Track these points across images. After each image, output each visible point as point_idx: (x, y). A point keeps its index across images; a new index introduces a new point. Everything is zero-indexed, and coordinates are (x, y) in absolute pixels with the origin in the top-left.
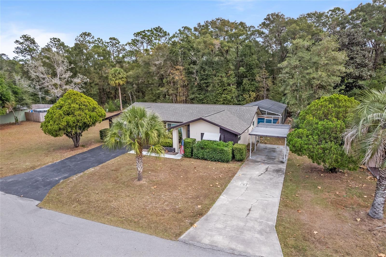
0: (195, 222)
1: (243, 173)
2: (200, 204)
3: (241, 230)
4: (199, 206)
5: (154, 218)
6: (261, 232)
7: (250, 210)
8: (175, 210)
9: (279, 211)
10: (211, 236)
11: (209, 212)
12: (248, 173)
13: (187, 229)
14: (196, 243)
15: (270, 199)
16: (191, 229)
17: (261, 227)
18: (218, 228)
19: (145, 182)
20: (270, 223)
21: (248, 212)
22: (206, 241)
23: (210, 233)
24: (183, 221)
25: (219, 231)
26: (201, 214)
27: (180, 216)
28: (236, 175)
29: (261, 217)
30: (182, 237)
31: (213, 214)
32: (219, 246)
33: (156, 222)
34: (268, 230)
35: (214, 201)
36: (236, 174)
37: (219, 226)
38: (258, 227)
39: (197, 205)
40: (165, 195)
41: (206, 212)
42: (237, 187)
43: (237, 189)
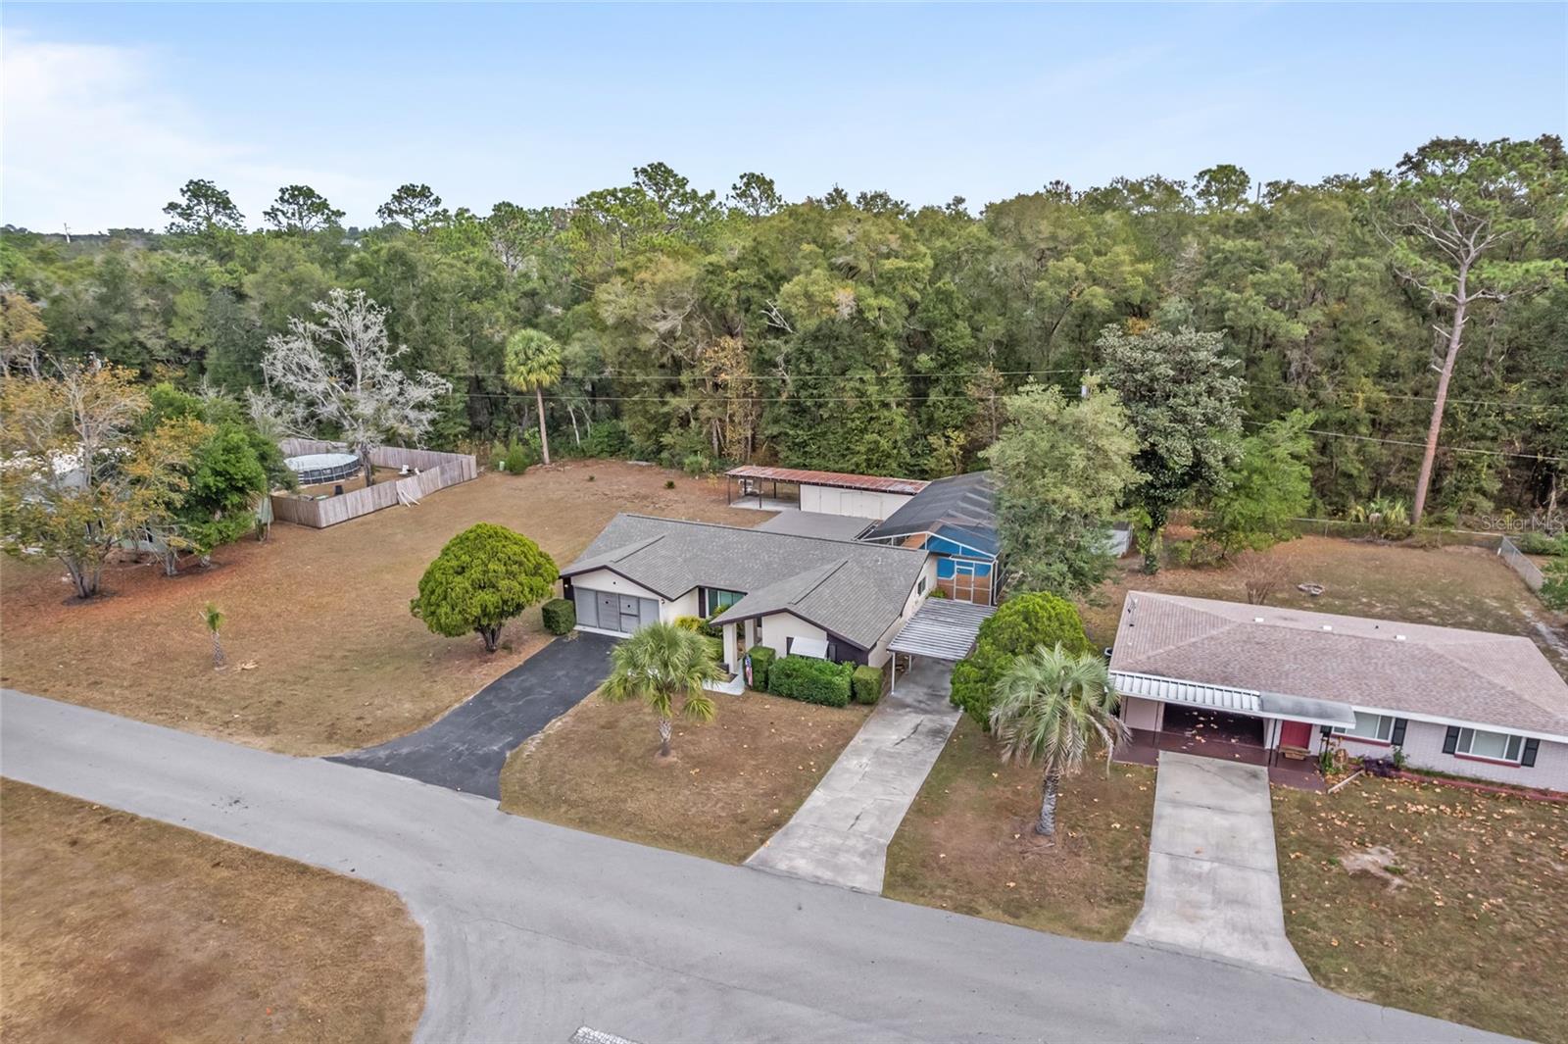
0: (767, 838)
1: (867, 737)
2: (778, 806)
3: (835, 851)
4: (776, 811)
5: (704, 832)
6: (863, 855)
7: (857, 818)
8: (735, 816)
9: (904, 820)
10: (791, 859)
11: (792, 822)
12: (876, 737)
13: (755, 848)
14: (768, 870)
15: (898, 799)
16: (762, 849)
17: (866, 847)
18: (800, 848)
19: (675, 759)
20: (882, 841)
21: (852, 822)
22: (783, 866)
23: (788, 855)
24: (749, 837)
25: (803, 853)
26: (777, 824)
27: (744, 828)
28: (852, 743)
29: (872, 831)
30: (748, 861)
31: (797, 825)
32: (800, 872)
33: (707, 838)
34: (875, 851)
35: (800, 801)
36: (852, 738)
37: (804, 844)
38: (861, 846)
39: (772, 808)
40: (717, 788)
41: (787, 820)
42: (848, 770)
43: (847, 776)
